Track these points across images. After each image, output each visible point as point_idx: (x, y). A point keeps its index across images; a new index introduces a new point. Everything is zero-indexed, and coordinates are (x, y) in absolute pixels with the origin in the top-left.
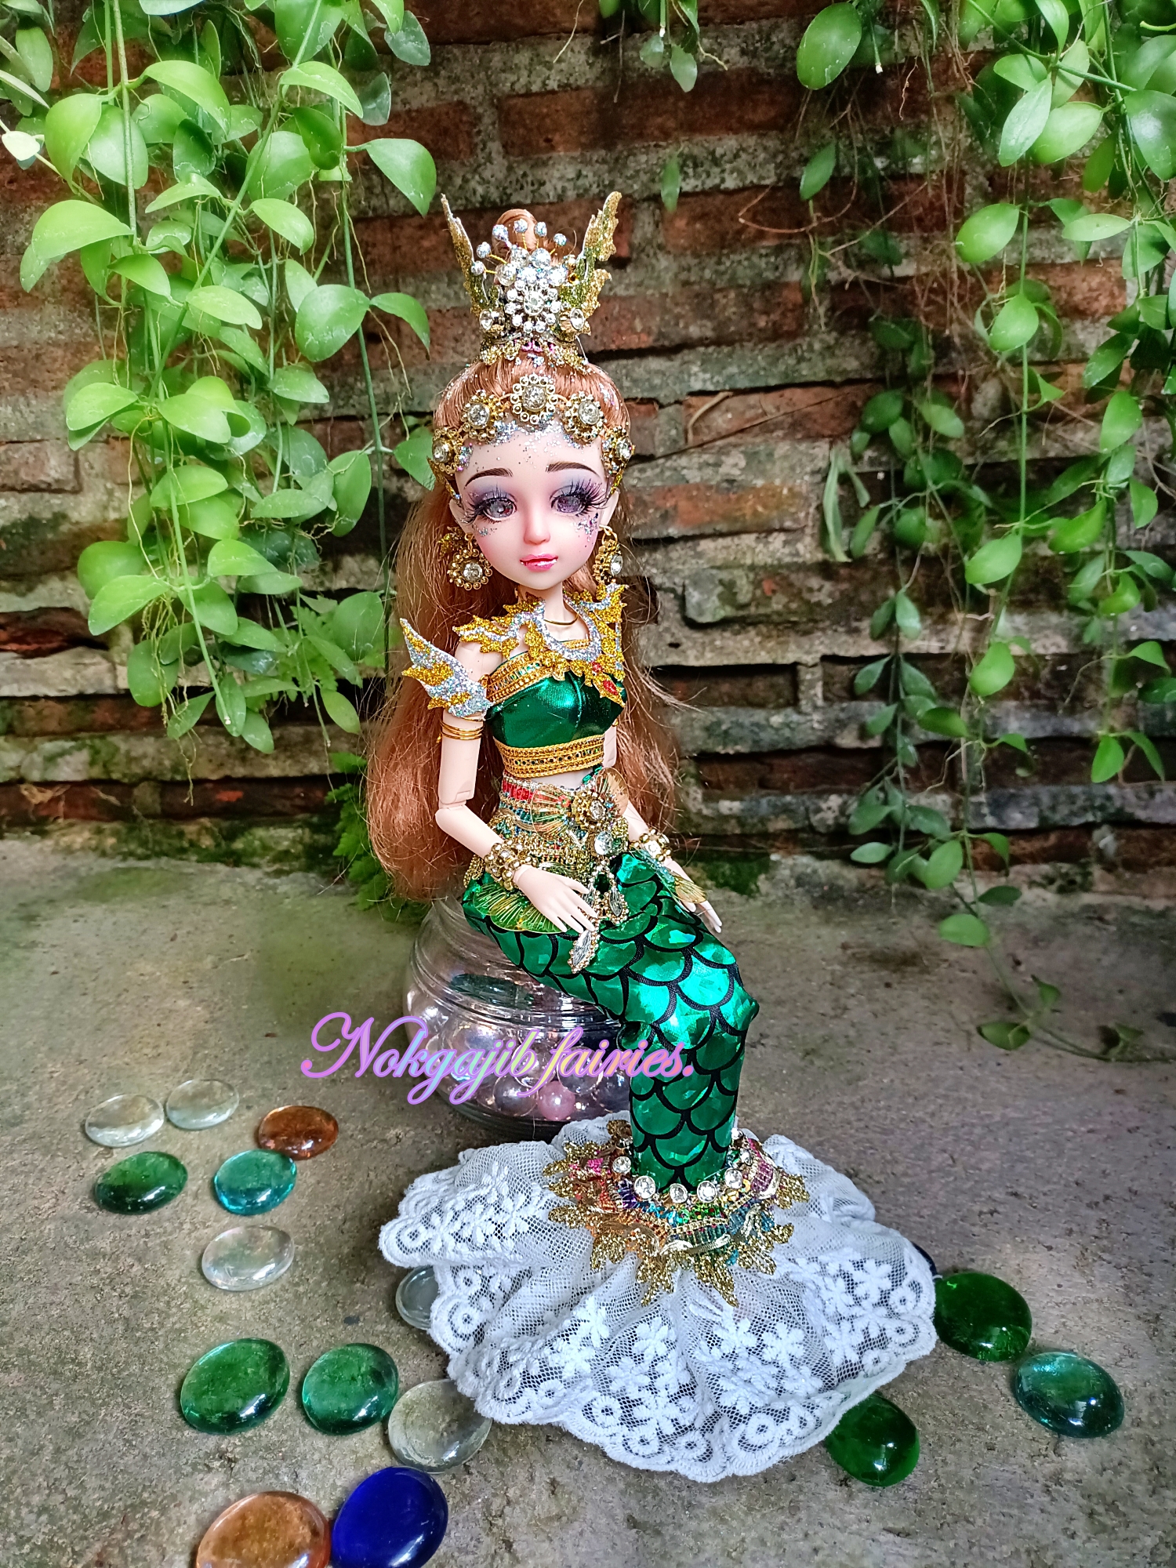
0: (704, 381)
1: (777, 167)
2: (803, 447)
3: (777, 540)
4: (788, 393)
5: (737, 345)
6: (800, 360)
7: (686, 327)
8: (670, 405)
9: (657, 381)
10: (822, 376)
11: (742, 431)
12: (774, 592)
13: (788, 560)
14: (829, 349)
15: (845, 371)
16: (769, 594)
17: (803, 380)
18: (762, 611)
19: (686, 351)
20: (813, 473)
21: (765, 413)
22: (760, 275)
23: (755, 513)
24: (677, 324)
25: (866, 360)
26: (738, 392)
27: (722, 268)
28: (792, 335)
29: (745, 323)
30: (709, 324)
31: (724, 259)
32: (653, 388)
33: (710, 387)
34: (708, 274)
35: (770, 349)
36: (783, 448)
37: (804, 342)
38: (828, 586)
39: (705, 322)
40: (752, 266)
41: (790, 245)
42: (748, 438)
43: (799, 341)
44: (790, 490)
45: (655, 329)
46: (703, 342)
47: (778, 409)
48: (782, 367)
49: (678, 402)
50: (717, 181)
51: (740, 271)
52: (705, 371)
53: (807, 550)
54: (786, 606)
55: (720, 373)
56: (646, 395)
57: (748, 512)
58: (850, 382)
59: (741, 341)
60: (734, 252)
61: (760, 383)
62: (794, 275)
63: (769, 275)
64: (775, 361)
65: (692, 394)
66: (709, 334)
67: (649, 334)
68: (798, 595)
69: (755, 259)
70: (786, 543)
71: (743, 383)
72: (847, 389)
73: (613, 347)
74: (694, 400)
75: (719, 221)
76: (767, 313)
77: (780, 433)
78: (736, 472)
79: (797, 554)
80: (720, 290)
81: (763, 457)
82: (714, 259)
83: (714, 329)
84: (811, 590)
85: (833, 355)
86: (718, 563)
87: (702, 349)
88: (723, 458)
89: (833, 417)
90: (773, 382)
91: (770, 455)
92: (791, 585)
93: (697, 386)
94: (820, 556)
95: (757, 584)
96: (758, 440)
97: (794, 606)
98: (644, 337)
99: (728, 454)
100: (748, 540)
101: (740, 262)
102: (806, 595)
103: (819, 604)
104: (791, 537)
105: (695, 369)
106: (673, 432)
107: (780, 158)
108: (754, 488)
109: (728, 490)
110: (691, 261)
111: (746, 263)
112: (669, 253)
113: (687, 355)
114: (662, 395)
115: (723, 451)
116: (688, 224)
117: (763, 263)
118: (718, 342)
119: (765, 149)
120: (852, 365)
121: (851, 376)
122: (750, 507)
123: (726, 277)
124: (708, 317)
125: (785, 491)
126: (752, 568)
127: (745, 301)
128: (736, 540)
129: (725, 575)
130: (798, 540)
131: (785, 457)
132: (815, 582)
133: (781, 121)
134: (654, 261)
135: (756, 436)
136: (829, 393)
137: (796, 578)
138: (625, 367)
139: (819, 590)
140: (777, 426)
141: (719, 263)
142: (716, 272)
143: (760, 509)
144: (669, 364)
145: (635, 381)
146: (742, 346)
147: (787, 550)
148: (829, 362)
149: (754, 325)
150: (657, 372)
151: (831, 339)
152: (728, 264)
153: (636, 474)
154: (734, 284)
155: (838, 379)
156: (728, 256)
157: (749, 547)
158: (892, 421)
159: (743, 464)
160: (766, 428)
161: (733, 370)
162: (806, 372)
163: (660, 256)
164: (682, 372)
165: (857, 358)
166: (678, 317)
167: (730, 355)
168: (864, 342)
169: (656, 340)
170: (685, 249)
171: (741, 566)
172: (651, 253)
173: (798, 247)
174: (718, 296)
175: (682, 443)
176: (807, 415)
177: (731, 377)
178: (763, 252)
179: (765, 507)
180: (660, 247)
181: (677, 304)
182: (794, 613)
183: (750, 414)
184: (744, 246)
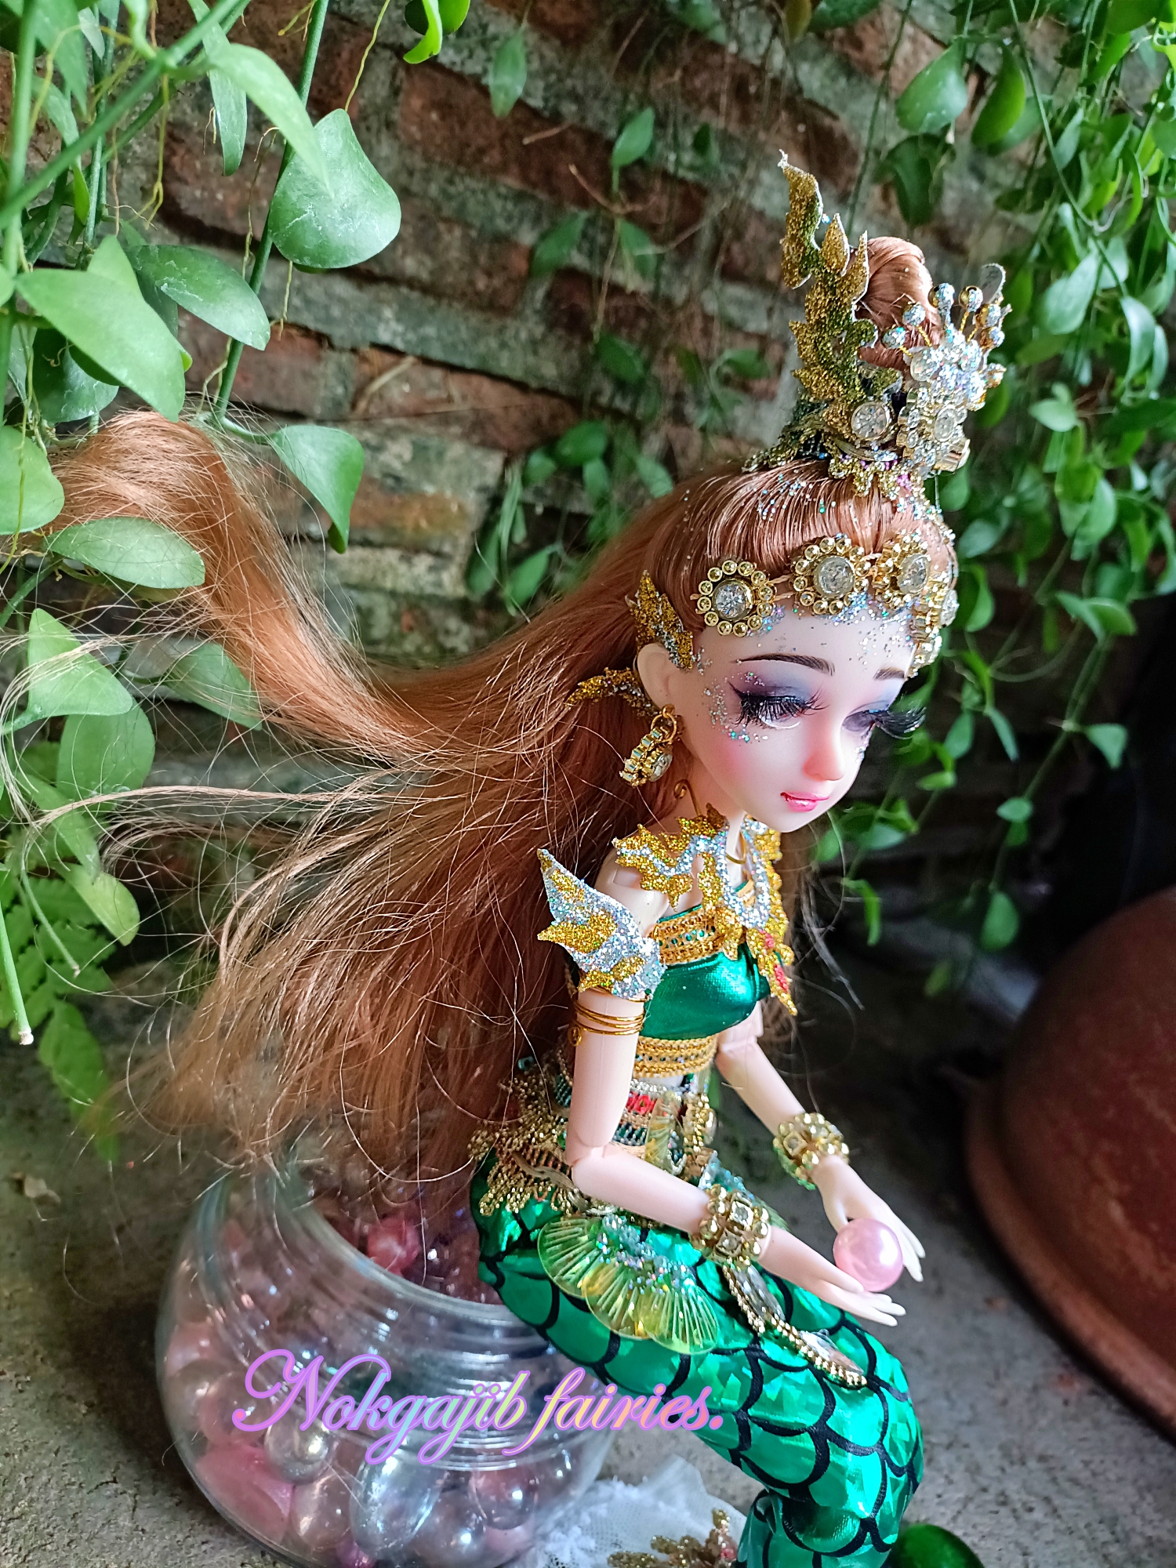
0: (395, 334)
1: (547, 88)
2: (477, 454)
3: (423, 562)
4: (475, 380)
5: (445, 302)
6: (503, 345)
8: (343, 350)
9: (336, 312)
10: (517, 374)
11: (419, 415)
12: (411, 629)
13: (429, 590)
14: (534, 344)
15: (541, 378)
16: (405, 631)
17: (500, 372)
18: (393, 650)
19: (384, 286)
20: (482, 489)
21: (450, 400)
22: (491, 219)
23: (417, 528)
25: (565, 369)
26: (427, 361)
27: (452, 190)
28: (504, 311)
29: (464, 276)
30: (429, 262)
31: (457, 180)
32: (329, 320)
33: (400, 345)
34: (434, 190)
35: (476, 319)
36: (457, 449)
37: (511, 324)
38: (466, 631)
39: (424, 258)
40: (486, 204)
41: (533, 197)
42: (421, 425)
43: (509, 321)
44: (461, 507)
46: (412, 283)
47: (464, 398)
48: (481, 348)
49: (354, 351)
50: (478, 69)
51: (471, 205)
52: (398, 320)
53: (450, 582)
54: (419, 650)
55: (414, 329)
56: (319, 328)
57: (409, 524)
58: (543, 391)
59: (451, 298)
60: (471, 175)
61: (455, 360)
62: (527, 237)
63: (501, 224)
64: (478, 335)
65: (376, 346)
66: (425, 276)
68: (432, 636)
69: (492, 195)
70: (432, 569)
71: (436, 353)
72: (540, 399)
74: (376, 357)
75: (463, 124)
76: (489, 274)
77: (456, 430)
78: (397, 466)
79: (439, 584)
80: (446, 220)
81: (432, 454)
82: (446, 173)
83: (432, 273)
84: (447, 632)
85: (535, 353)
86: (353, 580)
87: (404, 290)
88: (389, 443)
89: (516, 427)
90: (469, 363)
91: (440, 454)
92: (428, 622)
93: (385, 337)
94: (461, 591)
95: (396, 617)
96: (432, 430)
97: (427, 649)
99: (393, 438)
100: (391, 556)
101: (474, 192)
102: (442, 638)
103: (453, 650)
104: (440, 562)
105: (388, 313)
106: (340, 390)
107: (553, 77)
108: (422, 496)
109: (393, 489)
110: (418, 163)
111: (481, 197)
112: (396, 137)
113: (385, 292)
114: (338, 333)
115: (390, 434)
116: (423, 107)
117: (498, 205)
118: (426, 289)
119: (542, 57)
120: (549, 371)
121: (549, 385)
122: (413, 519)
123: (454, 204)
124: (430, 252)
125: (454, 508)
126: (393, 594)
127: (471, 248)
128: (378, 553)
129: (363, 600)
130: (444, 567)
131: (456, 462)
132: (453, 623)
133: (571, 34)
134: (374, 141)
135: (431, 424)
136: (517, 398)
137: (435, 614)
139: (457, 633)
140: (458, 419)
141: (451, 181)
142: (444, 192)
143: (424, 524)
145: (308, 302)
146: (450, 305)
147: (430, 578)
148: (531, 359)
149: (471, 283)
150: (342, 301)
151: (539, 331)
152: (461, 187)
154: (460, 219)
155: (534, 384)
156: (462, 176)
157: (391, 565)
158: (589, 458)
159: (407, 455)
160: (445, 419)
161: (430, 331)
162: (505, 364)
163: (384, 136)
164: (370, 311)
165: (558, 364)
167: (432, 310)
168: (568, 347)
170: (417, 142)
171: (380, 590)
172: (375, 126)
173: (540, 204)
174: (442, 227)
175: (347, 407)
176: (491, 417)
177: (424, 340)
178: (503, 190)
179: (430, 521)
180: (389, 125)
182: (426, 658)
183: (432, 394)
184: (484, 173)
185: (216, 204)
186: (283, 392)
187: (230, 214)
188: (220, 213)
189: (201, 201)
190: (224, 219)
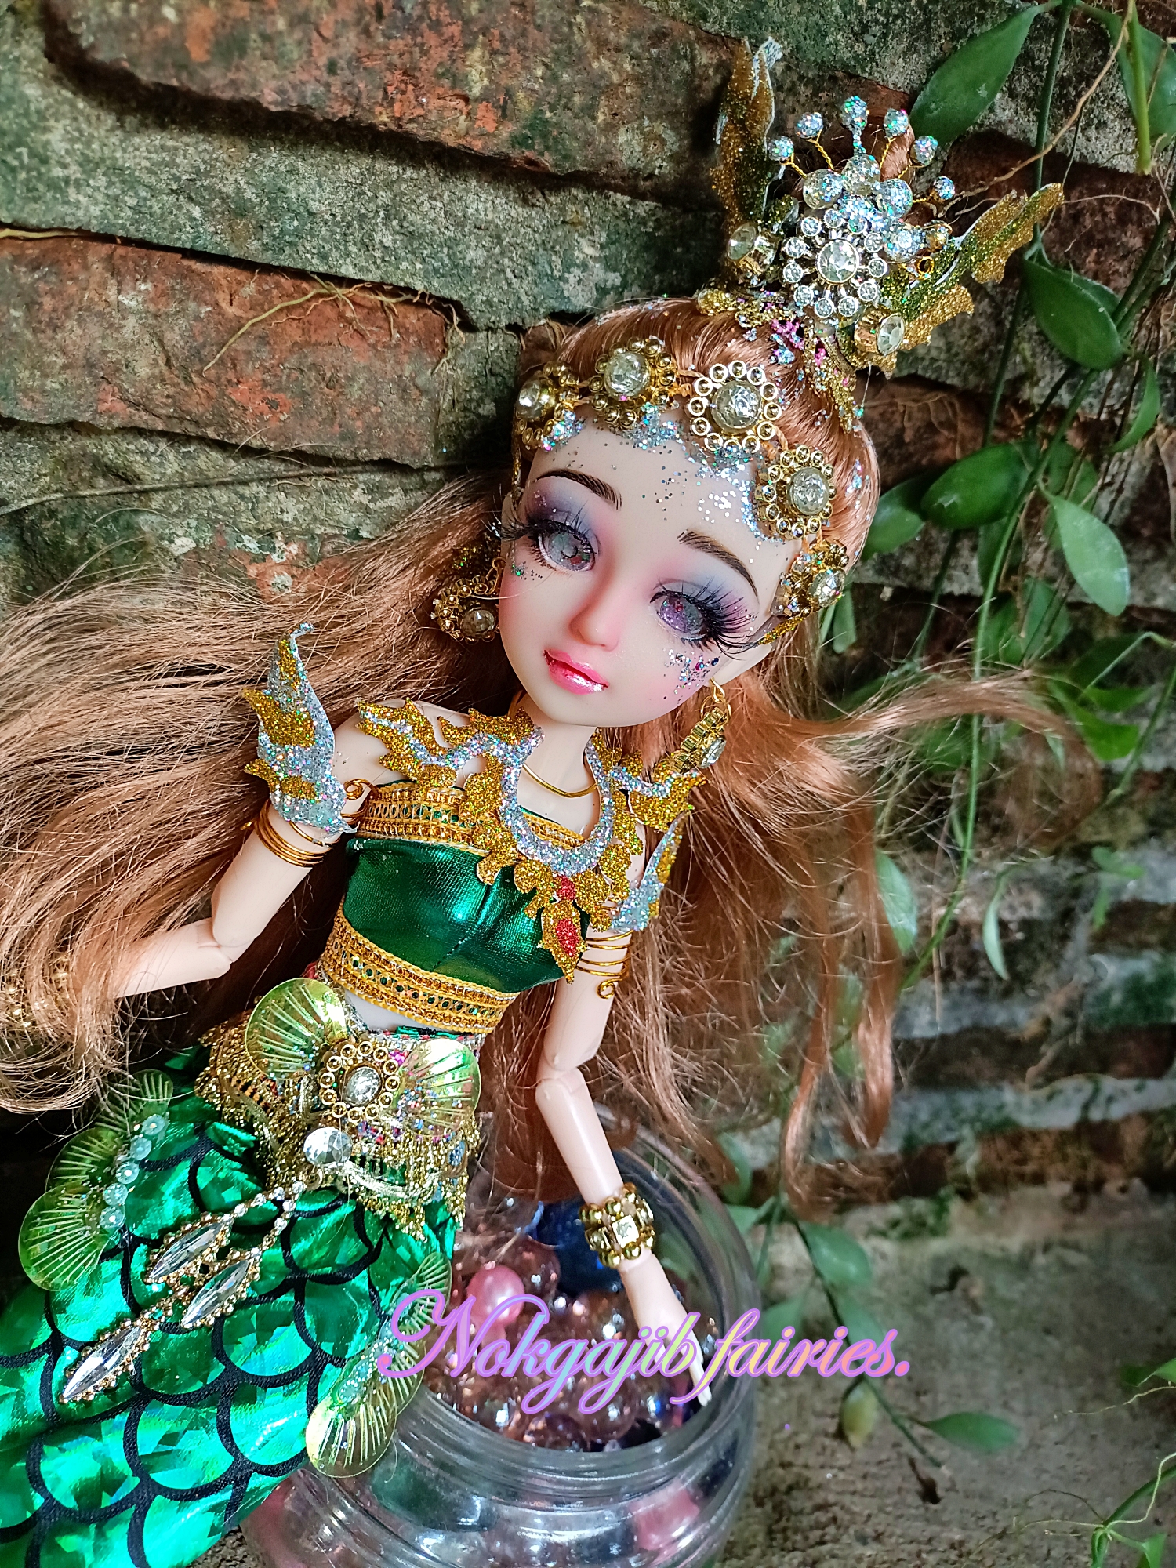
0: (602, 291)
7: (610, 129)
8: (491, 329)
24: (590, 111)
32: (459, 271)
39: (660, 127)
45: (523, 103)
49: (517, 328)
52: (608, 260)
56: (438, 287)
67: (504, 113)
73: (383, 118)
87: (622, 199)
93: (579, 297)
98: (487, 118)
105: (587, 249)
113: (577, 205)
114: (477, 297)
138: (389, 185)
144: (519, 211)
145: (412, 238)
153: (359, 496)
164: (547, 246)
166: (599, 88)
169: (518, 141)
181: (602, 44)
185: (161, 31)
186: (359, 425)
187: (198, 53)
188: (172, 51)
189: (122, 28)
190: (182, 66)
